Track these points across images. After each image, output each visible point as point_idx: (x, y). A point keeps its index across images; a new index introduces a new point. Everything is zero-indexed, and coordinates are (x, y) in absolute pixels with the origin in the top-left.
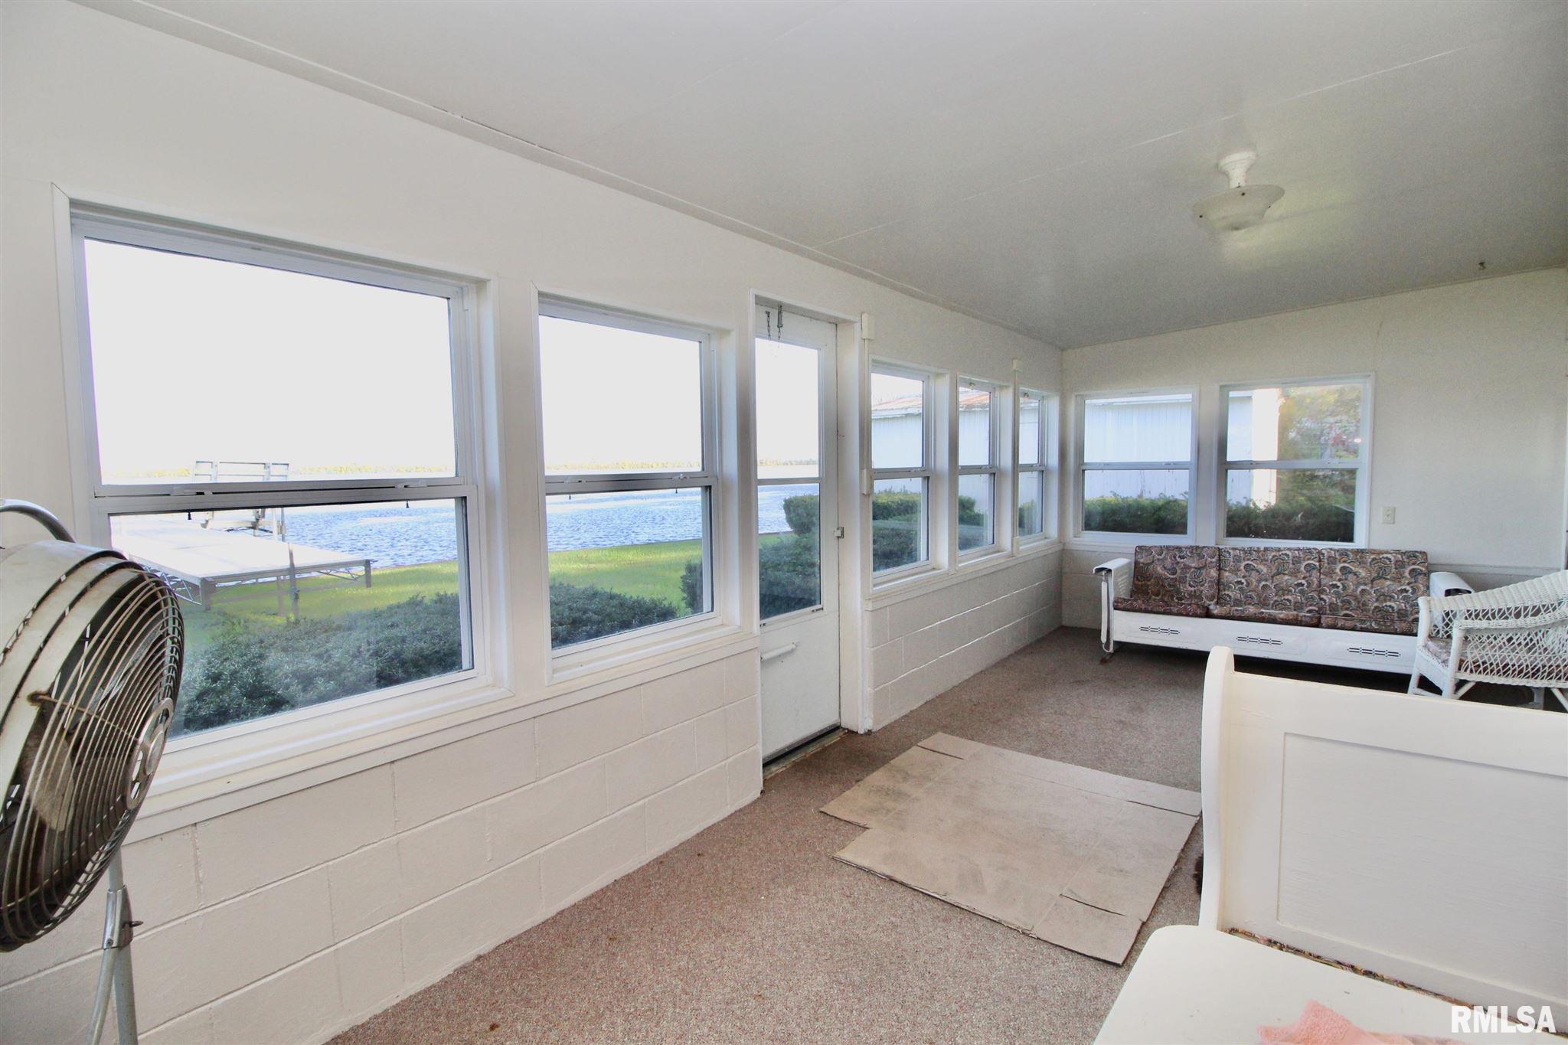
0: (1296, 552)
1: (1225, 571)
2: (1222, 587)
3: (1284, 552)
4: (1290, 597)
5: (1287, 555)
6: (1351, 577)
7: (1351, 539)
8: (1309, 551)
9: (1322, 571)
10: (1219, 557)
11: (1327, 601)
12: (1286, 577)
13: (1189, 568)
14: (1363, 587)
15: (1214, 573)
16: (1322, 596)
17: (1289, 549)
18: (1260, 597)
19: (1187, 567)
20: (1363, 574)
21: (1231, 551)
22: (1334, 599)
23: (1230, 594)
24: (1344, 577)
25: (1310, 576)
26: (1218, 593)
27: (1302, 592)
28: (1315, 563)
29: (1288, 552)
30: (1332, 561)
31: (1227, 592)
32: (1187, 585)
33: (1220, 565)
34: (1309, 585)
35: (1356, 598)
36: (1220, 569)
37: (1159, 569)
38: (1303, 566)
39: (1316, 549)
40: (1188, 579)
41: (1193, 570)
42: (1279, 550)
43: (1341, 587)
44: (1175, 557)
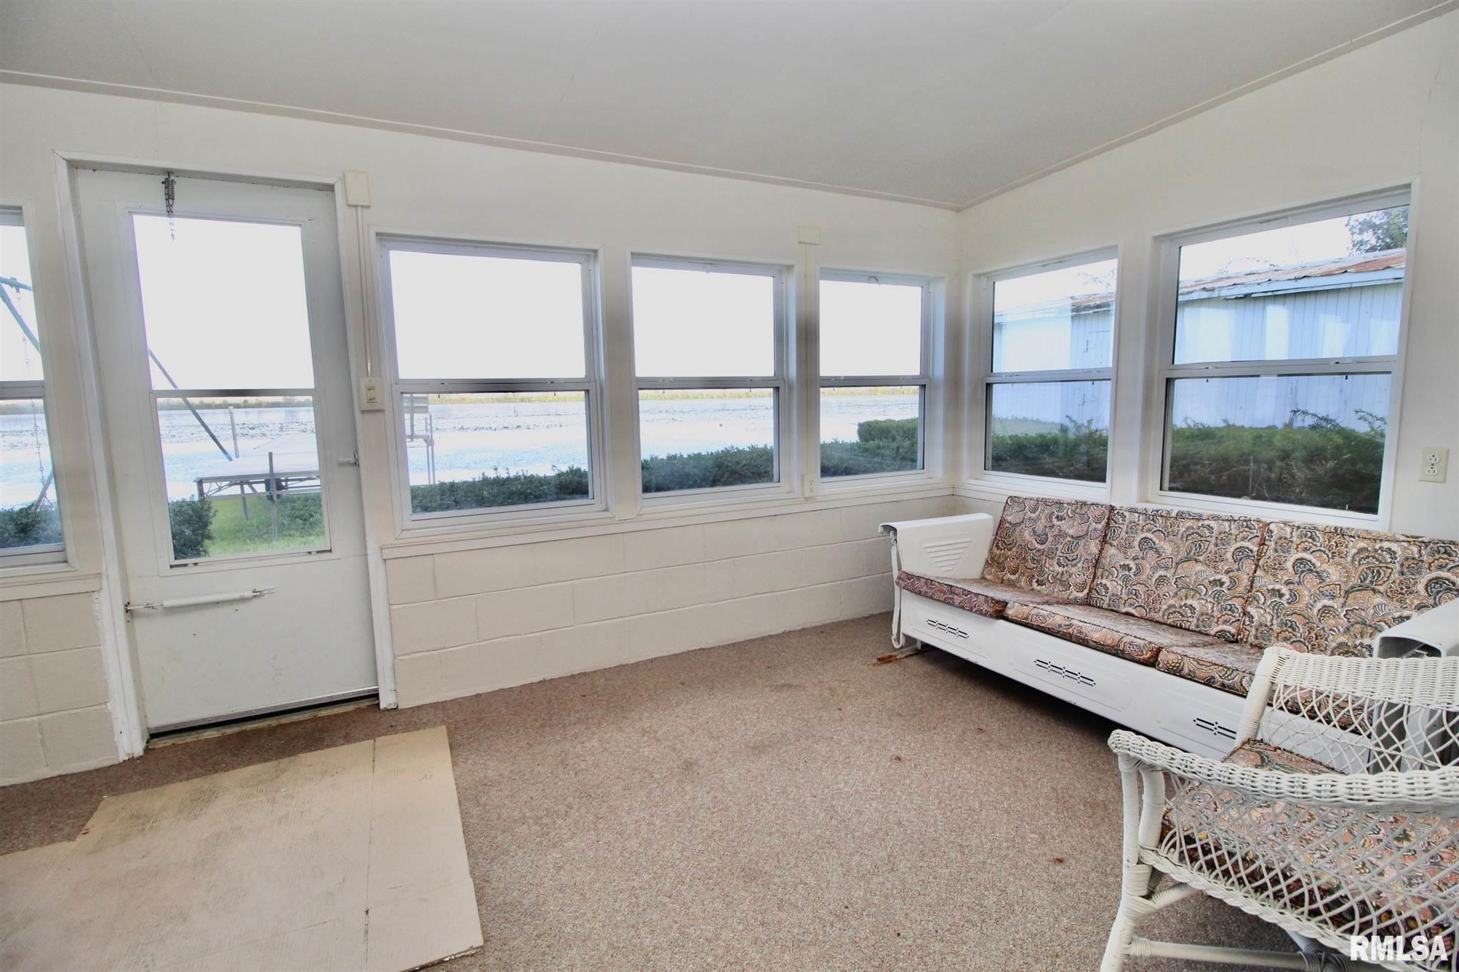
0: (1227, 524)
1: (1111, 545)
2: (1099, 572)
3: (1206, 523)
4: (1195, 604)
5: (1210, 528)
6: (1310, 579)
7: (1370, 506)
8: (1246, 523)
9: (1261, 563)
10: (1108, 524)
11: (1256, 618)
12: (1199, 567)
13: (1066, 535)
14: (1327, 602)
15: (1094, 547)
16: (1249, 609)
17: (1216, 518)
18: (1149, 596)
19: (1062, 534)
20: (1334, 578)
21: (1126, 514)
22: (1269, 618)
23: (1109, 585)
24: (1297, 579)
25: (1238, 570)
26: (1093, 581)
27: (1217, 597)
28: (1251, 547)
29: (1212, 523)
30: (1284, 545)
31: (1104, 581)
32: (1055, 563)
33: (1106, 535)
34: (1234, 583)
35: (1308, 620)
36: (1104, 541)
37: (1027, 535)
38: (1232, 550)
39: (1258, 521)
40: (1058, 553)
41: (1069, 539)
42: (1199, 518)
43: (1287, 596)
44: (1050, 518)
